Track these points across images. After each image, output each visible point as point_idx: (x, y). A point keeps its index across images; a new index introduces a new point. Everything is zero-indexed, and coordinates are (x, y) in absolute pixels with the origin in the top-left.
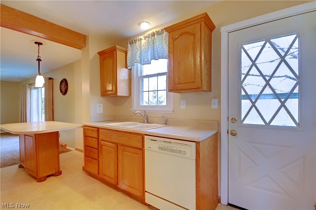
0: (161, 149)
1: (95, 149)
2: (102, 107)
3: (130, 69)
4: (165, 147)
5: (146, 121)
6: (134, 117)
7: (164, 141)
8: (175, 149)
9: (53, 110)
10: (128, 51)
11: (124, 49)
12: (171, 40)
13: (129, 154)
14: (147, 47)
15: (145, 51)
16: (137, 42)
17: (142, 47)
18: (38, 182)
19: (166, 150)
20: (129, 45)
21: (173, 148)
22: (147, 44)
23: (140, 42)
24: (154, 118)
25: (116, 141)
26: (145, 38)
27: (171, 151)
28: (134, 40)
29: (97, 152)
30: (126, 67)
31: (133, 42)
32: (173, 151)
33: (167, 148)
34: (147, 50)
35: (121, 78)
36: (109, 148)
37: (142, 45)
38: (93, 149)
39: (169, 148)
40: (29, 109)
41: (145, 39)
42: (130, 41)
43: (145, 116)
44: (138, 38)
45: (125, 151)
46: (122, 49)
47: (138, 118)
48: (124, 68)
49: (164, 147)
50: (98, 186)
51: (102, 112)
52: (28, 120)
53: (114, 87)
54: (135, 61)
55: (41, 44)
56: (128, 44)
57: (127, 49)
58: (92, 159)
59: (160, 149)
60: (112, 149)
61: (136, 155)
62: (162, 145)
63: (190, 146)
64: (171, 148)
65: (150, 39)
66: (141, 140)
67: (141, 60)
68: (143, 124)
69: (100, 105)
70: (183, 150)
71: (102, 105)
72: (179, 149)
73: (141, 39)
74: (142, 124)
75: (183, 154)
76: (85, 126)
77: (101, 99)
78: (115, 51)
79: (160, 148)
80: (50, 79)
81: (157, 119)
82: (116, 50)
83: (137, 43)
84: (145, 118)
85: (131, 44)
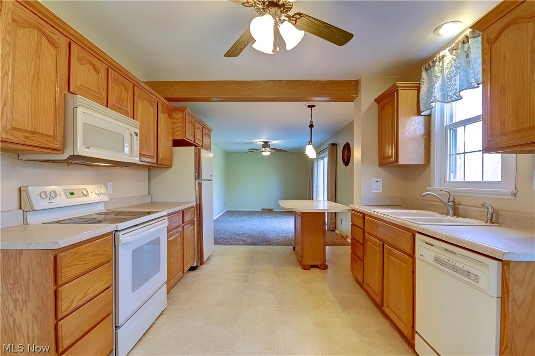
0: (439, 261)
1: (360, 244)
2: (380, 184)
3: (430, 116)
4: (445, 260)
5: (451, 212)
6: (434, 203)
7: (446, 250)
8: (460, 266)
9: (336, 186)
10: (421, 85)
11: (415, 83)
12: (486, 45)
13: (396, 260)
14: (453, 68)
15: (449, 76)
16: (437, 63)
17: (445, 70)
18: (303, 269)
19: (446, 265)
20: (424, 74)
21: (457, 265)
22: (453, 62)
23: (441, 63)
24: (469, 208)
25: (381, 236)
26: (451, 51)
27: (454, 268)
28: (432, 62)
29: (362, 249)
30: (419, 113)
31: (430, 67)
32: (457, 270)
33: (447, 261)
34: (453, 74)
35: (407, 134)
36: (374, 246)
37: (445, 67)
38: (359, 244)
39: (450, 262)
40: (316, 185)
41: (451, 54)
42: (426, 67)
43: (449, 202)
44: (438, 56)
45: (391, 255)
46: (409, 85)
47: (440, 205)
48: (413, 115)
49: (442, 259)
50: (363, 299)
51: (380, 191)
52: (314, 199)
53: (394, 151)
54: (432, 101)
55: (314, 106)
56: (422, 71)
57: (419, 81)
58: (357, 258)
59: (437, 262)
60: (377, 248)
61: (405, 265)
62: (440, 255)
63: (487, 266)
64: (454, 264)
65: (459, 51)
66: (410, 240)
67: (443, 95)
68: (444, 217)
69: (377, 180)
70: (473, 272)
71: (380, 180)
72: (467, 268)
73: (443, 57)
74: (442, 217)
75: (473, 280)
76: (352, 210)
77: (380, 171)
78: (396, 93)
79: (437, 260)
80: (333, 145)
81: (476, 209)
82: (397, 91)
83: (437, 66)
84: (449, 205)
85: (427, 70)
